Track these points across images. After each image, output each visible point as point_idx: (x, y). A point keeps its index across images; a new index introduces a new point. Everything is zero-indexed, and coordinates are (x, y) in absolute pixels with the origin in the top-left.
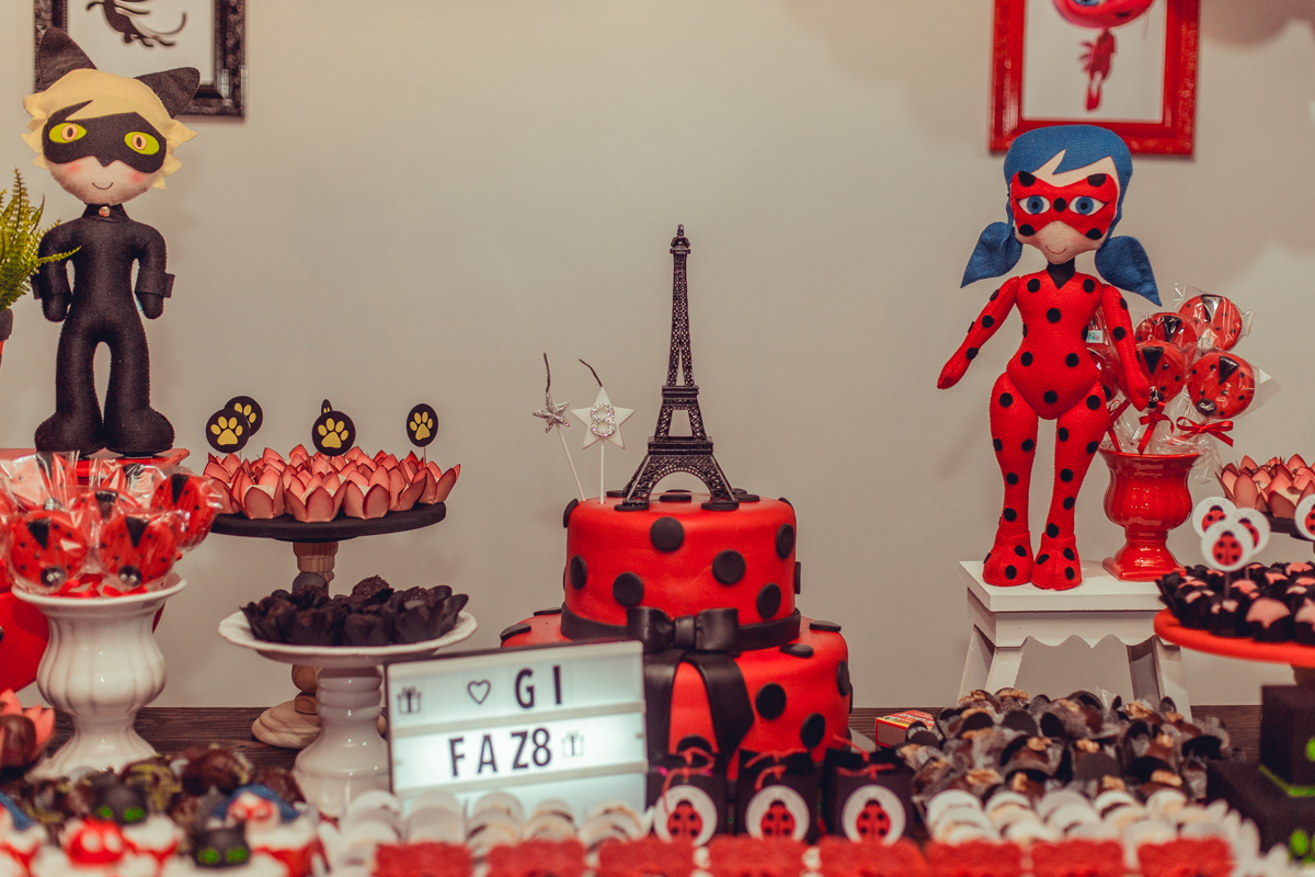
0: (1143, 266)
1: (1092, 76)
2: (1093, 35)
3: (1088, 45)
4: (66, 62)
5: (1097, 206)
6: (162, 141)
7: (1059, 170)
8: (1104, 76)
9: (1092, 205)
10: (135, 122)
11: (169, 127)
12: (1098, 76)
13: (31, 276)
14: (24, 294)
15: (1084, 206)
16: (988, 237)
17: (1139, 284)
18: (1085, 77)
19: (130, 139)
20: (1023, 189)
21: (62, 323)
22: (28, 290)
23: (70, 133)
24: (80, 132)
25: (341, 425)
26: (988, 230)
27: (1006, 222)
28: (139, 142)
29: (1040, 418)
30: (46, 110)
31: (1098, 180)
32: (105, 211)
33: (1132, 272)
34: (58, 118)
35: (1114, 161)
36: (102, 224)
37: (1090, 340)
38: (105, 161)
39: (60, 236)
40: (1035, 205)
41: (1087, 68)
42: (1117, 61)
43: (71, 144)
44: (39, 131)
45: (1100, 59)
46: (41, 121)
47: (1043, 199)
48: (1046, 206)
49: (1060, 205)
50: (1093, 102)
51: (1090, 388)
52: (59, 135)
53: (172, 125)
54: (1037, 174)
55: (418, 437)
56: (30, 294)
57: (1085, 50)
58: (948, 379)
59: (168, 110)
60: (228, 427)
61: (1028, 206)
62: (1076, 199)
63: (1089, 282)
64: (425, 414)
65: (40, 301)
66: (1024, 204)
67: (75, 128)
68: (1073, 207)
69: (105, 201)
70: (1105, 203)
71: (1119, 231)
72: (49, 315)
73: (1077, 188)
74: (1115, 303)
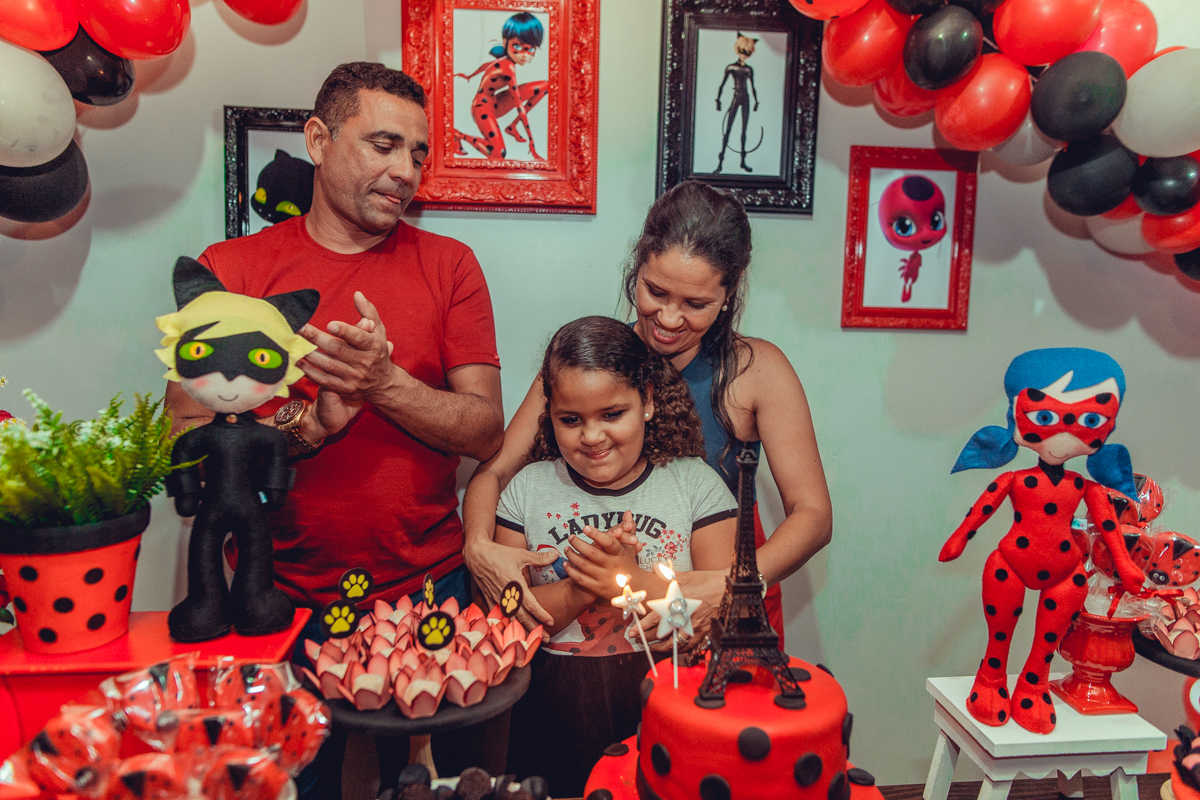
0: (1127, 468)
1: (906, 281)
2: (907, 254)
3: (905, 260)
4: (199, 285)
5: (1103, 420)
6: (285, 355)
7: (1069, 389)
8: (914, 280)
9: (1099, 420)
10: (260, 340)
11: (290, 342)
12: (910, 280)
13: (165, 477)
14: (156, 493)
15: (1092, 420)
16: (982, 437)
17: (1120, 483)
18: (902, 281)
19: (255, 356)
20: (1031, 403)
21: (193, 518)
22: (161, 489)
23: (198, 350)
24: (206, 351)
25: (443, 622)
26: (985, 430)
27: (1006, 427)
28: (262, 358)
29: (1027, 589)
30: (179, 329)
31: (1103, 399)
32: (233, 419)
33: (1116, 474)
34: (189, 337)
35: (1117, 382)
36: (228, 430)
37: (1075, 527)
38: (230, 376)
39: (191, 441)
40: (1045, 418)
41: (902, 275)
42: (921, 270)
43: (198, 361)
44: (172, 349)
45: (911, 270)
46: (174, 338)
47: (1053, 414)
48: (1056, 419)
49: (1069, 420)
50: (906, 297)
51: (1074, 568)
52: (191, 352)
53: (294, 340)
54: (1046, 391)
55: (508, 610)
56: (163, 493)
57: (903, 264)
58: (948, 554)
59: (292, 326)
60: (340, 616)
61: (1038, 418)
62: (1085, 415)
63: (1079, 481)
64: (514, 589)
65: (172, 499)
66: (1033, 417)
67: (203, 347)
68: (1082, 421)
69: (231, 410)
70: (1109, 418)
71: (1111, 440)
72: (181, 511)
73: (1086, 405)
74: (1103, 499)
